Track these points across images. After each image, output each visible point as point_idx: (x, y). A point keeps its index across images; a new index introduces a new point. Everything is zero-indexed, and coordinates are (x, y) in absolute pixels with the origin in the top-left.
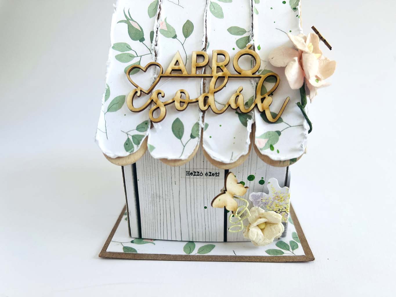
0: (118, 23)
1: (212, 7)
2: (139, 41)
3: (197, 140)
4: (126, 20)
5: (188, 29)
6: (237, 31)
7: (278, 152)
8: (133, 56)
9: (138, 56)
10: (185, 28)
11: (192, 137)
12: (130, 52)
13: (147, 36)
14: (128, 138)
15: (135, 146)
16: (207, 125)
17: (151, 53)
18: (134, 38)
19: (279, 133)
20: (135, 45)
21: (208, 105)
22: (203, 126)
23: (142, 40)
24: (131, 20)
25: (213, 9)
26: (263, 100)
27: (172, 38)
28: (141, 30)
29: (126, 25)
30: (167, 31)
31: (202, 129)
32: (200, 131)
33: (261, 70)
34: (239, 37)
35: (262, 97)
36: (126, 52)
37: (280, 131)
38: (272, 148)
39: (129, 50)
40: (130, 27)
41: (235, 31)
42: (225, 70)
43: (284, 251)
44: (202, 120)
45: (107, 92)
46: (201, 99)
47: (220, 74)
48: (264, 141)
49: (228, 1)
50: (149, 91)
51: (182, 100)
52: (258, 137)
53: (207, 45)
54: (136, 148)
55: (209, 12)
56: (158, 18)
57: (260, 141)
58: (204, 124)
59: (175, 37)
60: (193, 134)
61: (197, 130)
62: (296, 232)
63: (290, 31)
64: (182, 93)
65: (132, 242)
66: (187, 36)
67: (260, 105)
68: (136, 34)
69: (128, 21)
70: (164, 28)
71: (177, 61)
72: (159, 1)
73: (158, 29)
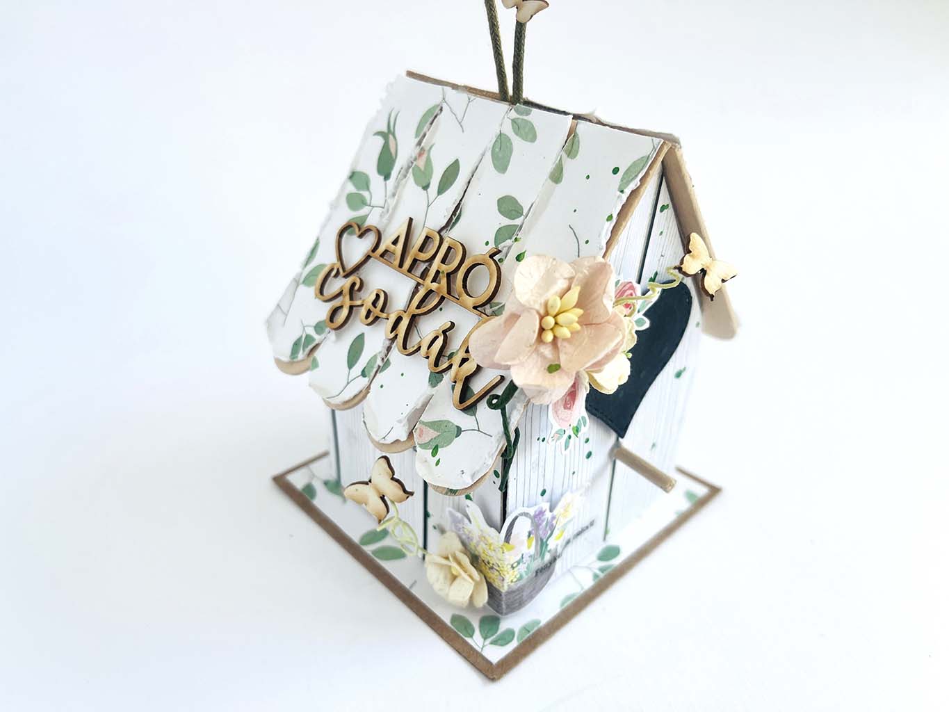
0: (374, 134)
1: (498, 145)
2: (383, 177)
3: (366, 381)
4: (386, 131)
5: (449, 177)
6: (510, 208)
7: (437, 464)
8: (365, 203)
9: (370, 205)
10: (446, 175)
11: (363, 374)
12: (365, 194)
13: (394, 173)
14: (301, 336)
15: (301, 351)
16: (387, 363)
17: (383, 208)
18: (380, 171)
20: (376, 180)
21: (396, 333)
22: (381, 364)
23: (387, 177)
24: (391, 134)
25: (497, 150)
26: (463, 361)
27: (421, 188)
28: (394, 158)
29: (380, 141)
30: (420, 170)
31: (379, 367)
32: (375, 370)
33: (499, 304)
34: (506, 222)
35: (465, 356)
36: (361, 192)
37: (462, 430)
38: (434, 453)
39: (365, 190)
40: (386, 147)
41: (509, 206)
42: (444, 281)
43: (477, 634)
44: (386, 352)
45: (313, 251)
46: (393, 318)
47: (434, 286)
48: (430, 434)
49: (530, 136)
50: (345, 273)
51: (372, 308)
52: (423, 423)
53: (453, 221)
54: (301, 355)
55: (489, 155)
56: (419, 143)
57: (424, 430)
58: (385, 360)
59: (426, 188)
60: (366, 370)
61: (372, 367)
62: (543, 621)
63: (587, 242)
64: (378, 296)
65: (326, 483)
66: (441, 190)
67: (455, 367)
68: (385, 164)
69: (387, 135)
70: (421, 163)
71: (399, 236)
72: (439, 108)
73: (412, 163)
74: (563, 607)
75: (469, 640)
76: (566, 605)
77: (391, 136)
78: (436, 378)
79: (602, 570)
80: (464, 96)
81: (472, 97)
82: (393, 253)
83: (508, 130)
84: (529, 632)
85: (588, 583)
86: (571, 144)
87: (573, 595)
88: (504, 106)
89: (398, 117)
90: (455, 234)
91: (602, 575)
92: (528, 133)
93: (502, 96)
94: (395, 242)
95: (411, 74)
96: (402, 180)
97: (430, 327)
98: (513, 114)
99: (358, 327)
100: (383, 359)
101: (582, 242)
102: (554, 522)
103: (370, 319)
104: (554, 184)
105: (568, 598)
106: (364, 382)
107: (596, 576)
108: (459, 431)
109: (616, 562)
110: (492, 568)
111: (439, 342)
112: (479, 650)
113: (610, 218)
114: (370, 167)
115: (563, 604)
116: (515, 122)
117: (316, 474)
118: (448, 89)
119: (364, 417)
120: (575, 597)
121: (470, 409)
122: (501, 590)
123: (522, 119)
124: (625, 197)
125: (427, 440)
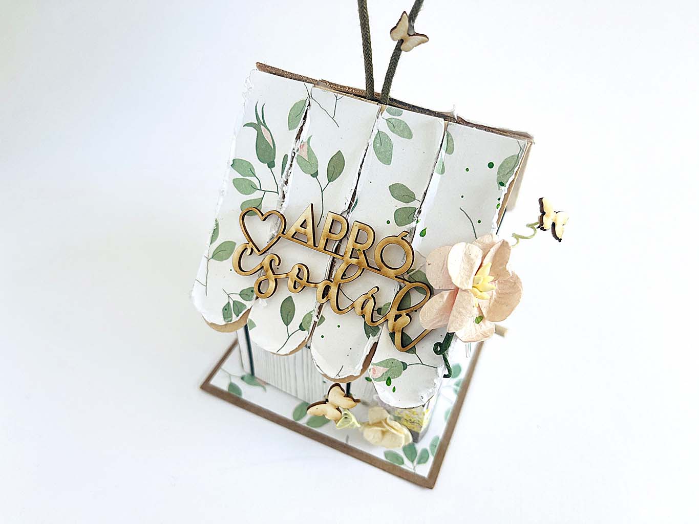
0: (244, 126)
1: (378, 141)
2: (267, 164)
3: (306, 334)
4: (256, 122)
5: (336, 166)
6: (403, 194)
7: (394, 390)
8: (255, 187)
9: (261, 190)
10: (332, 164)
11: (301, 328)
12: (253, 179)
13: (278, 161)
14: (229, 302)
15: (234, 316)
16: (322, 319)
17: (278, 193)
18: (261, 159)
19: (405, 366)
20: (261, 168)
21: (327, 298)
22: (317, 320)
23: (271, 165)
24: (262, 125)
25: (378, 145)
26: (397, 317)
27: (310, 175)
28: (273, 147)
29: (254, 132)
30: (306, 160)
31: (316, 322)
32: (312, 325)
33: (414, 269)
34: (403, 205)
35: (398, 313)
36: (247, 178)
37: (408, 364)
38: (389, 382)
39: (252, 176)
40: (260, 136)
41: (400, 192)
42: (362, 257)
43: (406, 460)
44: (318, 311)
45: (216, 232)
46: (321, 287)
47: (354, 261)
48: (381, 371)
49: (406, 134)
50: (261, 253)
51: (298, 280)
52: (375, 364)
53: (353, 205)
54: (235, 318)
55: (371, 148)
56: (298, 137)
57: (376, 368)
58: (320, 317)
59: (315, 175)
60: (303, 325)
61: (309, 322)
62: (441, 437)
63: (479, 222)
64: (300, 270)
65: (242, 378)
66: (332, 177)
67: (391, 322)
68: (266, 152)
69: (259, 125)
70: (304, 154)
71: (305, 221)
72: (307, 104)
73: (295, 153)
74: (447, 421)
75: (402, 466)
77: (262, 127)
78: (371, 329)
79: (457, 385)
80: (331, 94)
81: (339, 96)
82: (305, 234)
83: (385, 129)
84: (436, 446)
85: (454, 398)
86: (448, 144)
88: (374, 107)
89: (257, 106)
90: (355, 216)
91: (458, 388)
92: (405, 132)
93: (369, 95)
94: (303, 225)
95: (262, 67)
96: (290, 169)
97: (357, 291)
98: (386, 115)
99: (284, 293)
100: (317, 316)
101: (476, 224)
103: (300, 289)
104: (438, 175)
105: (447, 413)
106: (304, 334)
107: (456, 391)
109: (462, 376)
110: (413, 422)
111: (371, 303)
112: (413, 471)
113: (499, 205)
114: (251, 157)
115: (446, 419)
116: (390, 122)
118: (310, 86)
120: (451, 411)
121: (413, 350)
122: (419, 431)
123: (396, 119)
124: (504, 190)
125: (380, 375)
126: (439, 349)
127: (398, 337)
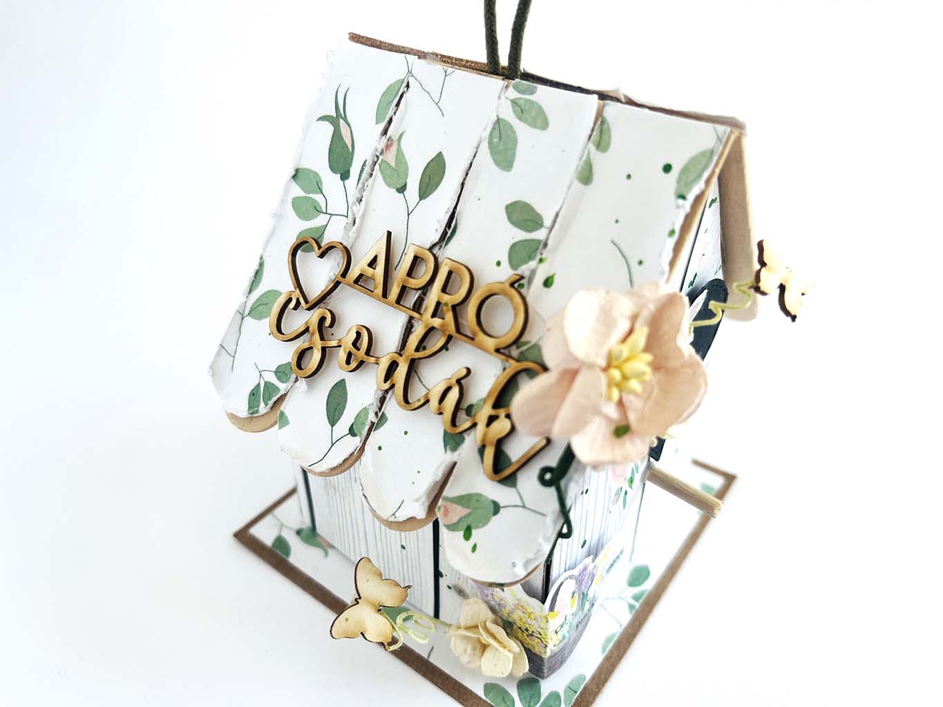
0: (320, 119)
1: (496, 133)
2: (339, 175)
3: (356, 442)
4: (335, 115)
5: (434, 173)
6: (525, 218)
7: (474, 548)
8: (319, 210)
9: (326, 213)
10: (428, 173)
11: (352, 432)
12: (318, 198)
13: (355, 170)
14: (259, 383)
15: (262, 405)
16: (382, 419)
17: (347, 217)
18: (333, 168)
20: (331, 181)
21: (392, 381)
22: (375, 420)
23: (345, 176)
24: (342, 118)
25: (495, 140)
26: (491, 419)
27: (395, 190)
28: (351, 150)
29: (328, 129)
30: (392, 168)
31: (373, 424)
32: (367, 428)
33: (527, 343)
35: (493, 412)
36: (311, 195)
37: (501, 505)
38: (467, 535)
39: (317, 193)
40: (337, 136)
41: (521, 214)
42: (449, 316)
44: (379, 404)
45: (258, 274)
46: (384, 364)
47: (437, 322)
48: (458, 512)
49: (539, 122)
50: (308, 305)
51: (354, 351)
52: (447, 499)
53: (448, 235)
54: (263, 409)
55: (485, 146)
56: (385, 132)
57: (449, 507)
58: (380, 414)
59: (402, 190)
60: (354, 427)
61: (363, 424)
62: (588, 677)
63: (641, 263)
64: (359, 334)
65: (299, 532)
66: (424, 193)
67: (481, 427)
68: (340, 159)
69: (337, 119)
70: (390, 157)
71: (376, 257)
72: (405, 84)
73: (378, 157)
74: (606, 653)
76: (608, 649)
77: (342, 121)
78: (453, 440)
79: (636, 598)
80: (439, 68)
81: (450, 70)
82: (372, 278)
83: (508, 115)
84: (576, 692)
85: (626, 618)
86: (601, 134)
87: (614, 636)
88: (497, 83)
89: (347, 97)
90: (454, 252)
91: (637, 605)
92: (538, 119)
93: (492, 68)
94: (372, 264)
95: (355, 38)
96: (367, 180)
97: (437, 375)
98: (512, 93)
99: (336, 372)
100: (376, 414)
101: (634, 264)
102: (595, 571)
103: (354, 364)
104: (582, 186)
105: (608, 640)
106: (354, 443)
107: (631, 607)
108: (496, 508)
109: (649, 585)
110: (532, 635)
111: (454, 395)
113: (672, 233)
114: (319, 163)
116: (516, 104)
117: (285, 523)
118: (412, 58)
119: (362, 490)
120: (616, 638)
121: (509, 480)
122: (543, 656)
123: (526, 100)
124: (687, 205)
125: (455, 520)
126: (548, 476)
127: (490, 453)
